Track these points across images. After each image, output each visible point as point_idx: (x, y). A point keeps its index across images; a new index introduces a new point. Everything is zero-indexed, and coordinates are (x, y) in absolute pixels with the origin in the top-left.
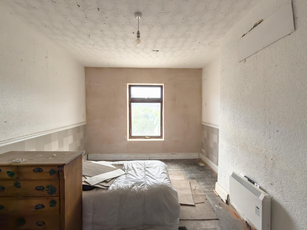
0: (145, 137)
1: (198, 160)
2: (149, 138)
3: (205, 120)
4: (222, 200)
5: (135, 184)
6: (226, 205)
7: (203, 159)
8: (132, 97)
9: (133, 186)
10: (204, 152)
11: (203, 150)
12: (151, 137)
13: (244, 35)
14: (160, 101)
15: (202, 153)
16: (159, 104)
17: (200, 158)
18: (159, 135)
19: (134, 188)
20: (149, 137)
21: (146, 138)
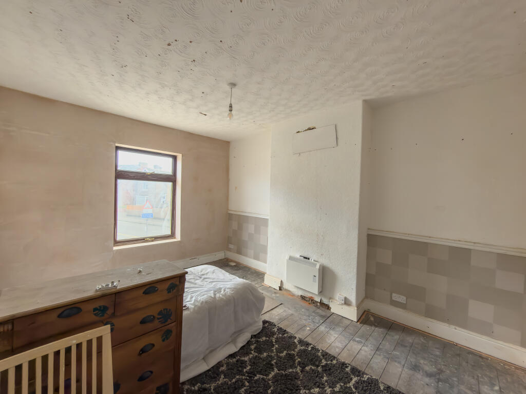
0: (144, 239)
1: (225, 260)
2: (152, 241)
3: (233, 207)
4: (274, 289)
6: (280, 291)
7: (230, 258)
8: (119, 168)
10: (232, 248)
11: (231, 246)
12: (156, 238)
13: (299, 132)
14: (172, 179)
15: (229, 250)
16: (170, 184)
17: (226, 257)
18: (169, 233)
20: (153, 239)
21: (147, 241)
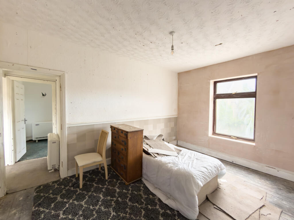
0: (230, 136)
5: (172, 163)
8: (218, 93)
9: (170, 163)
12: (238, 138)
19: (169, 164)
20: (236, 138)
21: (232, 138)
